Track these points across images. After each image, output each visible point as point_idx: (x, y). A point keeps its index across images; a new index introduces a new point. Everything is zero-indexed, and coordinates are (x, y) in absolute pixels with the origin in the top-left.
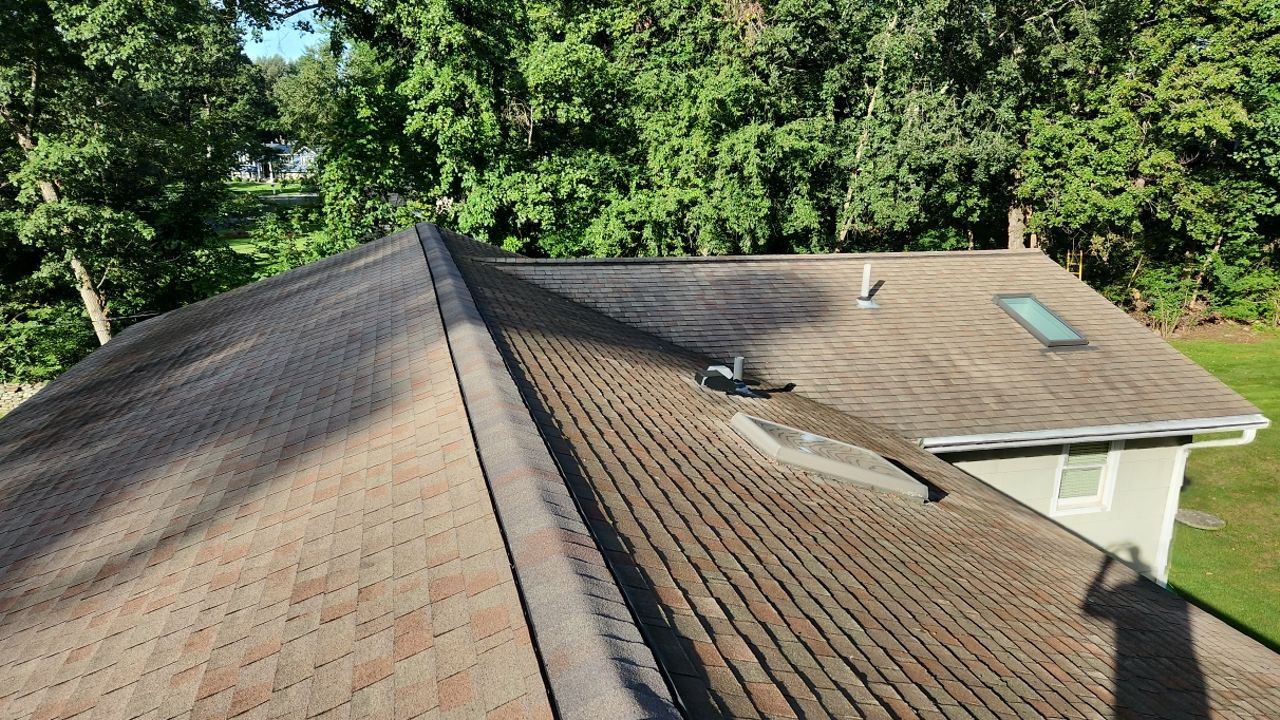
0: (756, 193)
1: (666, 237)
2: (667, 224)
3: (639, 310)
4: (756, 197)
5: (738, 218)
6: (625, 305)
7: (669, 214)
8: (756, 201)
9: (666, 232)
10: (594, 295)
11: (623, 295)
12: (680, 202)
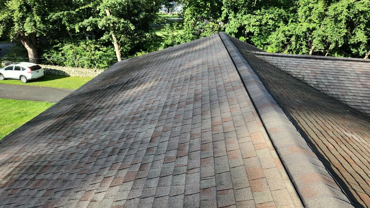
0: (341, 27)
1: (299, 41)
2: (301, 36)
3: (326, 84)
4: (341, 28)
5: (332, 36)
6: (319, 80)
7: (303, 32)
8: (341, 30)
9: (300, 39)
10: (302, 74)
11: (317, 75)
12: (308, 29)
